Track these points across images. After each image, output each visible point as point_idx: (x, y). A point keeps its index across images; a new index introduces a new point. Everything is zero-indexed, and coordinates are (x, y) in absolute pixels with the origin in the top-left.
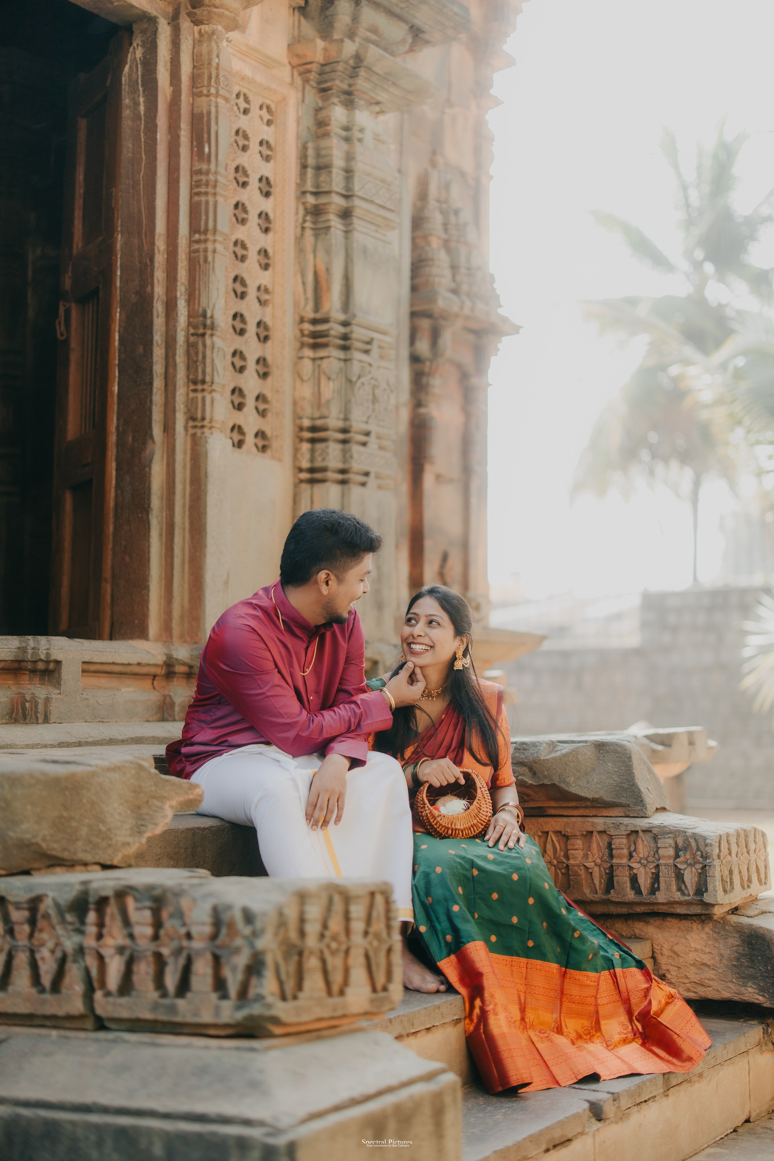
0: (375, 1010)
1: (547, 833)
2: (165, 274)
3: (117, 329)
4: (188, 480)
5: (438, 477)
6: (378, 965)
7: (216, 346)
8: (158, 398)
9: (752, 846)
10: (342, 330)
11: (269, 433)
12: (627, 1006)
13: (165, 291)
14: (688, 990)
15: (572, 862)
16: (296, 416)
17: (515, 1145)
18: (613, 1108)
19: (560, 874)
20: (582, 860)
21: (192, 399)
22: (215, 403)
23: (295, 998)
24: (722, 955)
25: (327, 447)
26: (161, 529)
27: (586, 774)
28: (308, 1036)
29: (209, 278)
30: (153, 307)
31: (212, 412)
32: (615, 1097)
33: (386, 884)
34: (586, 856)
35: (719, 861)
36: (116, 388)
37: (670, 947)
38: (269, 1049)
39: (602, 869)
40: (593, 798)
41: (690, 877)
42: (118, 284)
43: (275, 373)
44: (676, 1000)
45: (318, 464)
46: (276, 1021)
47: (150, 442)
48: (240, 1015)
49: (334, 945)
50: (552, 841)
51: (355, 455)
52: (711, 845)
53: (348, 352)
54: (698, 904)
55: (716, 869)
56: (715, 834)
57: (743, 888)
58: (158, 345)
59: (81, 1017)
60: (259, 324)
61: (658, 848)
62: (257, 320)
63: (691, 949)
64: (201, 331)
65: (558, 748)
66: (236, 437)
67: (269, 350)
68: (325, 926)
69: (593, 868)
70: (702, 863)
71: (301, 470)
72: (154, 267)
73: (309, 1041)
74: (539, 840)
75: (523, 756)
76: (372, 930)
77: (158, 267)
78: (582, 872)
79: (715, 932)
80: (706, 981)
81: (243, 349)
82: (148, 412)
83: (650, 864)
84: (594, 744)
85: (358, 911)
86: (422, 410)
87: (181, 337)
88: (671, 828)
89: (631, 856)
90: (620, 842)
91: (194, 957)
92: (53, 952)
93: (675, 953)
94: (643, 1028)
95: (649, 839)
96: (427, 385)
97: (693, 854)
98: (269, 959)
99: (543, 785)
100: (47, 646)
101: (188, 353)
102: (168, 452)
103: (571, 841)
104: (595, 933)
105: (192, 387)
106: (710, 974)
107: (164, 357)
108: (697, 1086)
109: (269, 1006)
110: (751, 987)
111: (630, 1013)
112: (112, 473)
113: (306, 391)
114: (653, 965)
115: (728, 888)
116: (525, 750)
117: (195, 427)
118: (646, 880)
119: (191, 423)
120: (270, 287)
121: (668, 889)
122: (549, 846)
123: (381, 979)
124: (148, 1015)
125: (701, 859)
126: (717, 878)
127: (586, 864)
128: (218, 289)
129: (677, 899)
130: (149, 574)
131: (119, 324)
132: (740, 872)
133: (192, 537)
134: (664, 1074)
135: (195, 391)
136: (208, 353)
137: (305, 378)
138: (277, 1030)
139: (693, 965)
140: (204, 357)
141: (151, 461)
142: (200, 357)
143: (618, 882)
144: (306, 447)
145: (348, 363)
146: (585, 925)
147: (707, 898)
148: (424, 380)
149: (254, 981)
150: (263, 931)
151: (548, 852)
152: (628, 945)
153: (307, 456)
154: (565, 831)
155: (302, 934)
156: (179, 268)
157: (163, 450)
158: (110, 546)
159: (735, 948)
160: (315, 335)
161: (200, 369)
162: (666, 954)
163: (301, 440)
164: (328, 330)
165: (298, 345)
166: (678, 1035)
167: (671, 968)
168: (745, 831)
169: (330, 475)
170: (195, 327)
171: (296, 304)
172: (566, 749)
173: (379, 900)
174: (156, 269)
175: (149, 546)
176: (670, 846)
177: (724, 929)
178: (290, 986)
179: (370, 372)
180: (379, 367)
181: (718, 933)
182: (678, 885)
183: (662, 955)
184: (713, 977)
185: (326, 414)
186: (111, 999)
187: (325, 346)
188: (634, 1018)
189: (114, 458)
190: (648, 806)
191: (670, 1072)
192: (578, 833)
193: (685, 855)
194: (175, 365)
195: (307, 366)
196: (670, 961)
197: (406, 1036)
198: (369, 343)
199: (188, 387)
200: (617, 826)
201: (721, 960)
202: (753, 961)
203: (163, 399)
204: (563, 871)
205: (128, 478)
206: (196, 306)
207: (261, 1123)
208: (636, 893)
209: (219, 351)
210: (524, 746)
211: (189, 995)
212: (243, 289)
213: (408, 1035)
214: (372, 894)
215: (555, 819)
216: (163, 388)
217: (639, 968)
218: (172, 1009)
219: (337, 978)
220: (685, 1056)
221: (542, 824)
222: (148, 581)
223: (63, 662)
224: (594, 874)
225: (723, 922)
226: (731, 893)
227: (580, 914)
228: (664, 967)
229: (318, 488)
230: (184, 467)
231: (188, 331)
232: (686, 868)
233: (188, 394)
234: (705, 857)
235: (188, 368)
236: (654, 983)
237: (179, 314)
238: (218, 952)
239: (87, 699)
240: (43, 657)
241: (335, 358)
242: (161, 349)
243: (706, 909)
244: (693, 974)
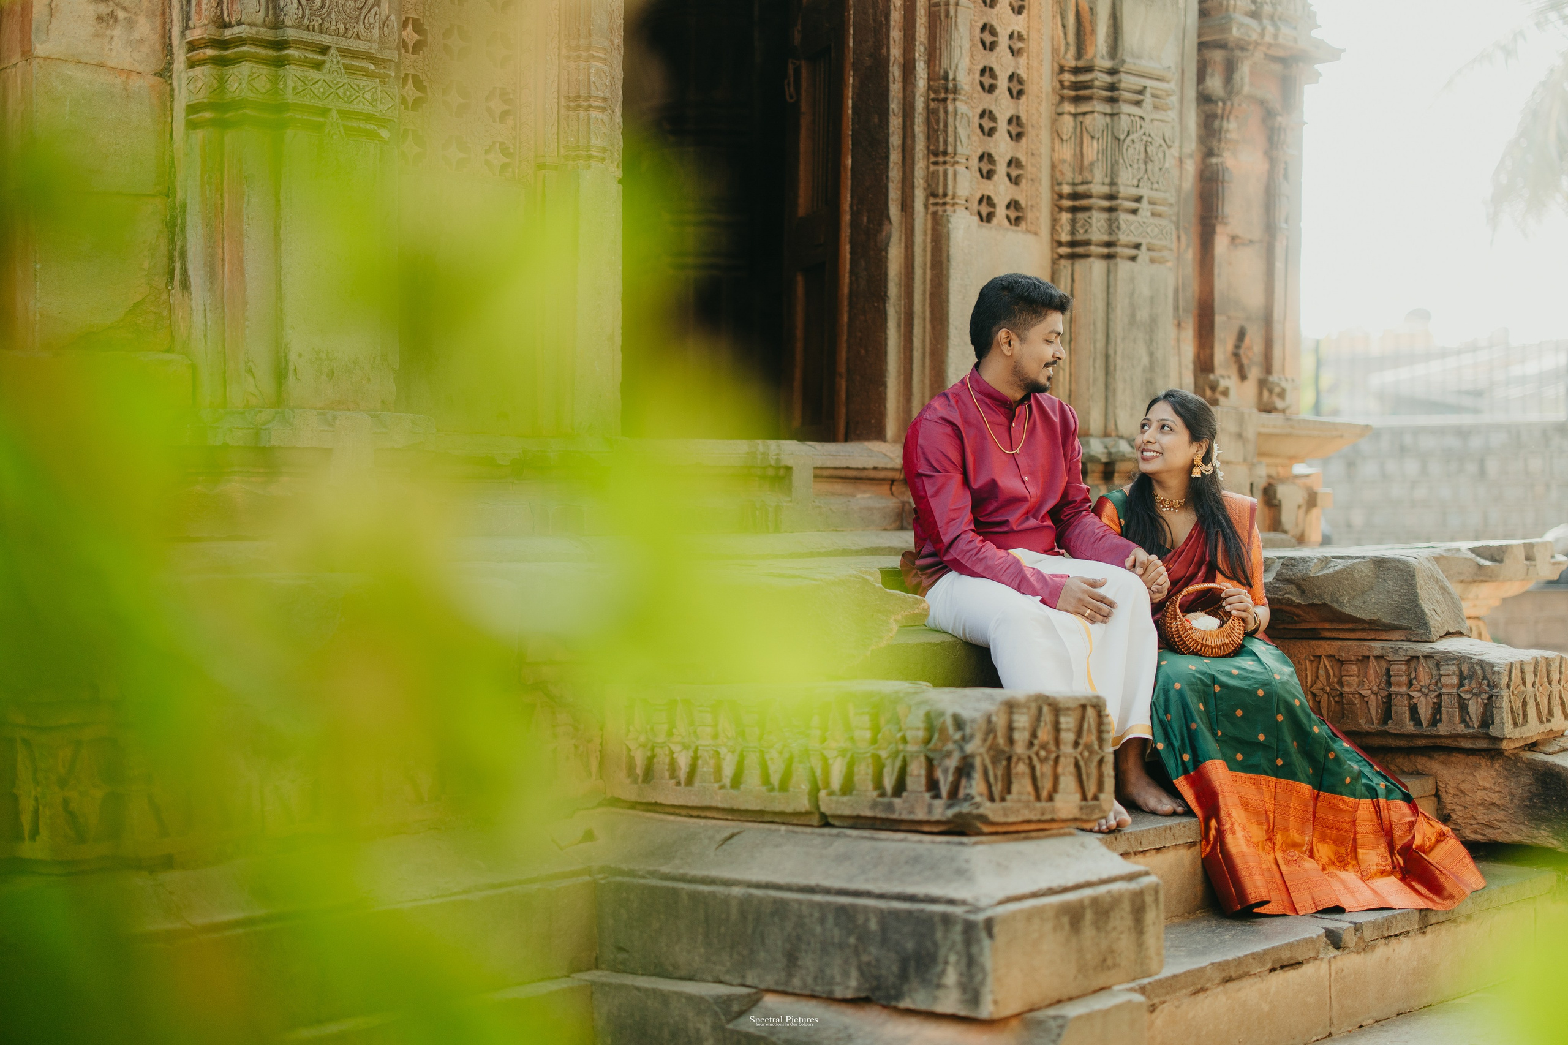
0: (1084, 817)
1: (1321, 656)
2: (902, 33)
3: (850, 94)
4: (929, 265)
5: (1233, 239)
6: (1088, 775)
7: (959, 113)
8: (895, 173)
9: (1555, 676)
10: (1108, 79)
11: (1023, 203)
12: (1389, 838)
13: (902, 52)
14: (1475, 832)
15: (1346, 689)
16: (1055, 182)
17: (1235, 960)
18: (1354, 937)
19: (1333, 703)
20: (1357, 687)
21: (933, 173)
22: (958, 177)
23: (1003, 799)
24: (1513, 795)
25: (1090, 218)
26: (899, 319)
27: (1363, 594)
28: (1016, 836)
29: (951, 36)
30: (889, 71)
31: (954, 187)
32: (1358, 927)
33: (1098, 698)
34: (1361, 683)
35: (1508, 690)
36: (850, 161)
37: (1455, 785)
38: (976, 843)
39: (1379, 697)
40: (1370, 620)
41: (1475, 708)
42: (851, 44)
43: (1031, 132)
44: (1448, 839)
45: (1080, 237)
46: (983, 819)
47: (886, 222)
48: (950, 813)
49: (1043, 753)
50: (1325, 666)
51: (1123, 226)
52: (1499, 673)
53: (1116, 105)
54: (1484, 738)
55: (1504, 699)
56: (1506, 661)
57: (1541, 722)
58: (894, 115)
59: (807, 813)
60: (1011, 78)
61: (1441, 676)
62: (1010, 73)
63: (1479, 787)
64: (943, 95)
65: (1332, 564)
66: (984, 210)
67: (1023, 108)
68: (1034, 735)
69: (1369, 696)
70: (1488, 693)
71: (1060, 244)
72: (889, 26)
73: (1017, 840)
74: (1311, 665)
75: (1291, 573)
76: (1082, 741)
77: (895, 26)
78: (1357, 701)
79: (1506, 770)
80: (1495, 822)
81: (993, 108)
82: (884, 190)
83: (1432, 693)
84: (1373, 560)
85: (1068, 722)
86: (1214, 160)
87: (920, 104)
88: (1455, 654)
89: (1410, 684)
90: (1399, 668)
91: (908, 759)
92: (781, 753)
93: (1461, 791)
94: (1405, 862)
95: (1431, 666)
96: (1220, 130)
97: (1479, 682)
98: (978, 762)
99: (1313, 605)
100: (777, 451)
101: (928, 121)
102: (906, 234)
103: (1345, 667)
104: (1361, 764)
105: (933, 159)
106: (1500, 815)
107: (901, 126)
108: (1463, 927)
109: (978, 806)
110: (1545, 830)
111: (1391, 846)
112: (845, 256)
113: (1066, 152)
114: (1436, 803)
115: (1520, 720)
116: (1293, 566)
117: (936, 204)
118: (1426, 711)
119: (932, 200)
120: (1024, 33)
121: (1451, 721)
122: (1321, 672)
123: (1091, 789)
124: (868, 813)
125: (1487, 689)
126: (1504, 710)
127: (1361, 692)
128: (960, 47)
129: (1460, 732)
130: (886, 369)
131: (853, 90)
132: (1537, 704)
133: (933, 328)
134: (1421, 910)
135: (936, 163)
136: (950, 120)
137: (1065, 138)
138: (986, 829)
139: (1479, 804)
140: (946, 125)
141: (887, 244)
142: (942, 125)
143: (1396, 712)
144: (1065, 217)
145: (1116, 118)
146: (1350, 756)
147: (1493, 731)
148: (1217, 123)
149: (964, 782)
150: (972, 737)
151: (1321, 678)
152: (1403, 780)
153: (1068, 228)
154: (1339, 656)
155: (1011, 741)
156: (918, 25)
157: (901, 232)
158: (845, 337)
159: (1528, 787)
160: (1076, 86)
161: (941, 140)
162: (1452, 792)
163: (1061, 209)
164: (1092, 81)
165: (1058, 98)
166: (1441, 872)
167: (1457, 808)
168: (1547, 659)
169: (1093, 249)
170: (936, 92)
171: (1055, 51)
172: (1340, 565)
173: (1091, 713)
174: (891, 29)
175: (886, 339)
176: (1454, 673)
177: (1515, 765)
178: (997, 789)
179: (1141, 127)
180: (1152, 120)
181: (1509, 770)
182: (1461, 717)
183: (1447, 793)
184: (1504, 818)
185: (1090, 179)
186: (834, 798)
187: (1089, 98)
188: (1396, 852)
189: (848, 239)
190: (1432, 629)
191: (1427, 909)
192: (1353, 658)
193: (1470, 684)
194: (913, 136)
195: (1068, 122)
196: (1456, 800)
197: (1133, 854)
198: (1140, 92)
199: (928, 159)
200: (1396, 651)
201: (1512, 800)
202: (1547, 802)
203: (901, 174)
204: (1337, 699)
205: (863, 263)
206: (937, 68)
207: (964, 903)
208: (1415, 725)
209: (962, 117)
210: (1293, 561)
211: (905, 794)
212: (993, 39)
213: (1135, 853)
214: (1083, 707)
215: (1328, 642)
216: (900, 162)
217: (1405, 801)
218: (890, 807)
219: (1046, 785)
220: (1446, 893)
221: (1315, 647)
222: (885, 377)
223: (794, 468)
224: (1370, 703)
225: (1515, 759)
226: (1524, 727)
227: (1346, 745)
228: (1449, 807)
229: (1080, 265)
230: (925, 250)
231: (928, 95)
232: (1471, 698)
233: (928, 168)
234: (1492, 686)
235: (928, 138)
236: (1421, 818)
237: (918, 78)
238: (931, 755)
239: (819, 507)
240: (773, 463)
241: (1098, 112)
242: (898, 118)
243: (1493, 744)
244: (1481, 815)
